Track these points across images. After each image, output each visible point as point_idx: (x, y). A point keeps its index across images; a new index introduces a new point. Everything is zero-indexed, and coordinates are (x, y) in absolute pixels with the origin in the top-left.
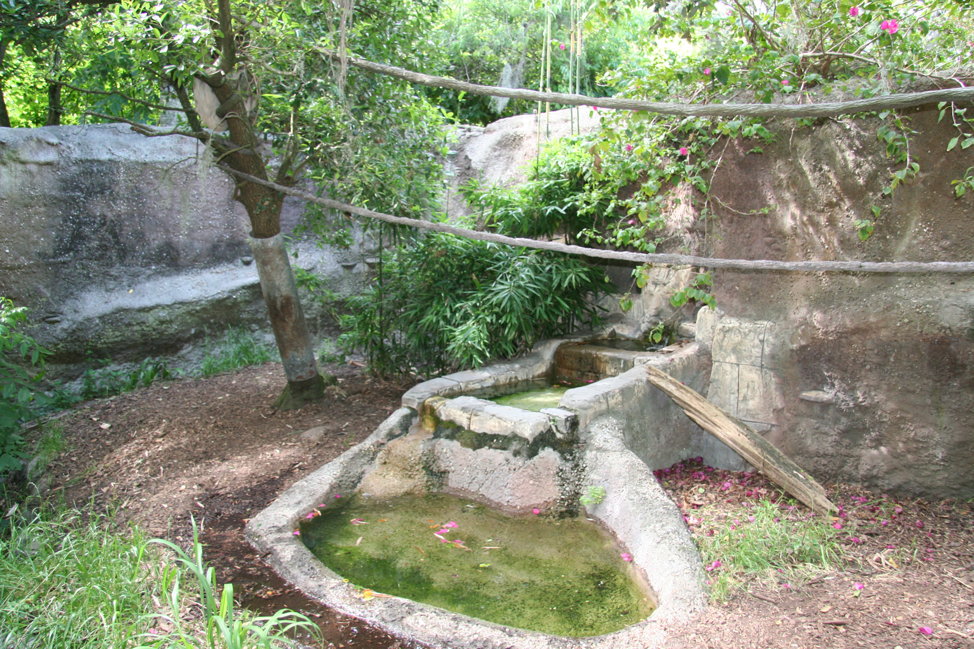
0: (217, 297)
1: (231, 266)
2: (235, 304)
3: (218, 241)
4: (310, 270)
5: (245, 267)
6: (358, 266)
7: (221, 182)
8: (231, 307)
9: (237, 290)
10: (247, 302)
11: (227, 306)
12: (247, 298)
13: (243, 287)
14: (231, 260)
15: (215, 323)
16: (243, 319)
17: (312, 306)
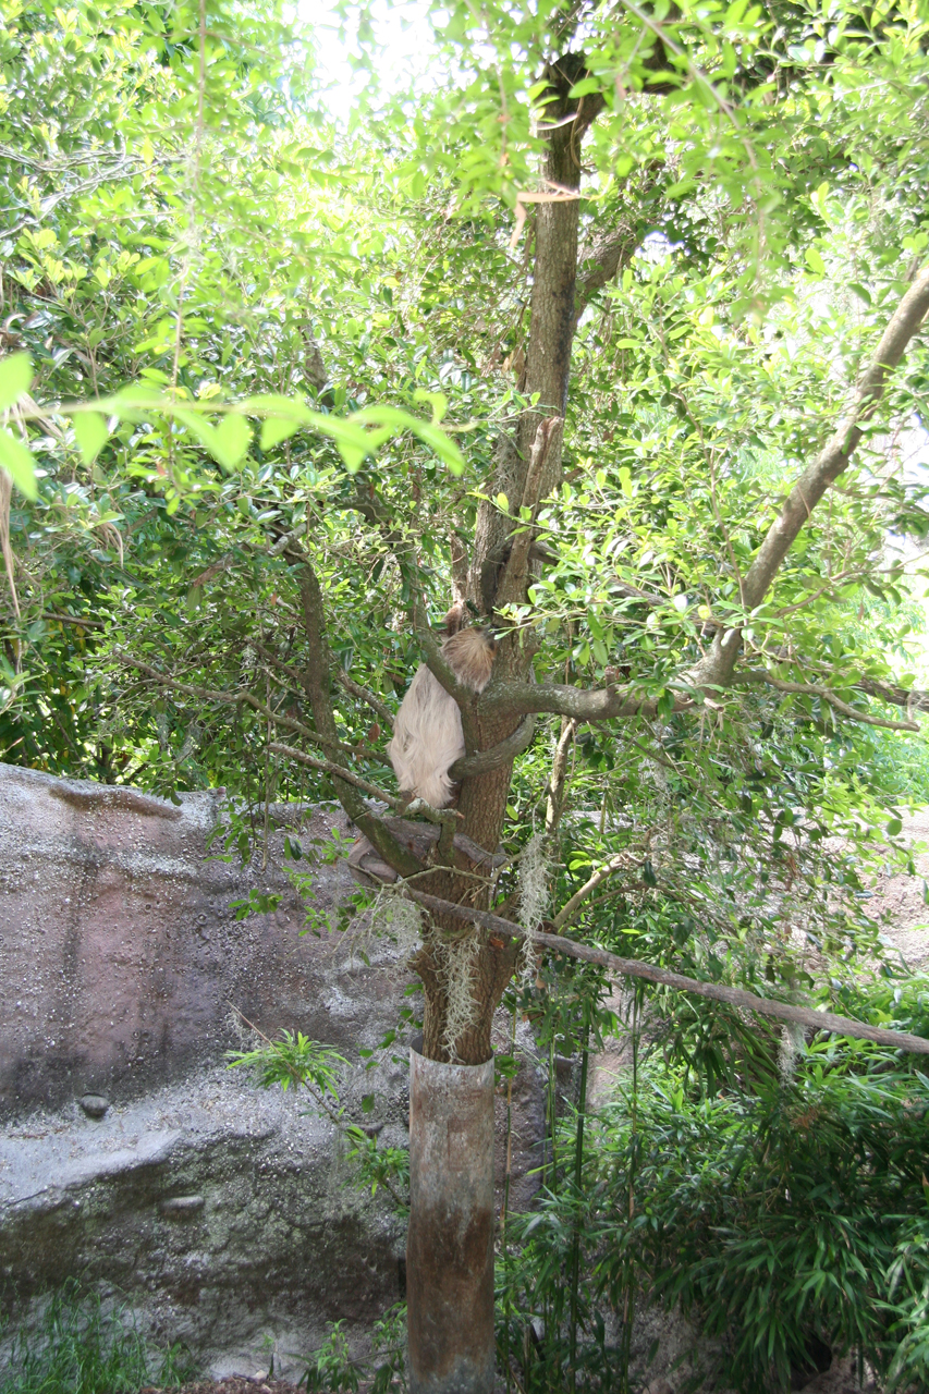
0: (37, 1202)
1: (55, 1119)
2: (76, 1222)
3: (31, 1054)
4: (263, 1139)
5: (91, 1123)
6: (386, 1131)
7: (55, 903)
8: (64, 1230)
9: (85, 1185)
10: (102, 1218)
11: (54, 1227)
12: (105, 1208)
13: (100, 1178)
14: (54, 1105)
15: (14, 1276)
16: (83, 1265)
17: (259, 1231)
